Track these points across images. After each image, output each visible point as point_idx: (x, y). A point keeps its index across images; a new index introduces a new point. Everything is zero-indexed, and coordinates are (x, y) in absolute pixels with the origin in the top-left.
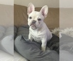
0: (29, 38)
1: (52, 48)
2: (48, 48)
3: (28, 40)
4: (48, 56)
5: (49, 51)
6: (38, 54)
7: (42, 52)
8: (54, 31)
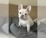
0: (19, 25)
1: (33, 31)
2: (31, 31)
3: (18, 26)
4: (31, 36)
5: (31, 33)
6: (25, 34)
7: (27, 33)
8: (35, 20)
